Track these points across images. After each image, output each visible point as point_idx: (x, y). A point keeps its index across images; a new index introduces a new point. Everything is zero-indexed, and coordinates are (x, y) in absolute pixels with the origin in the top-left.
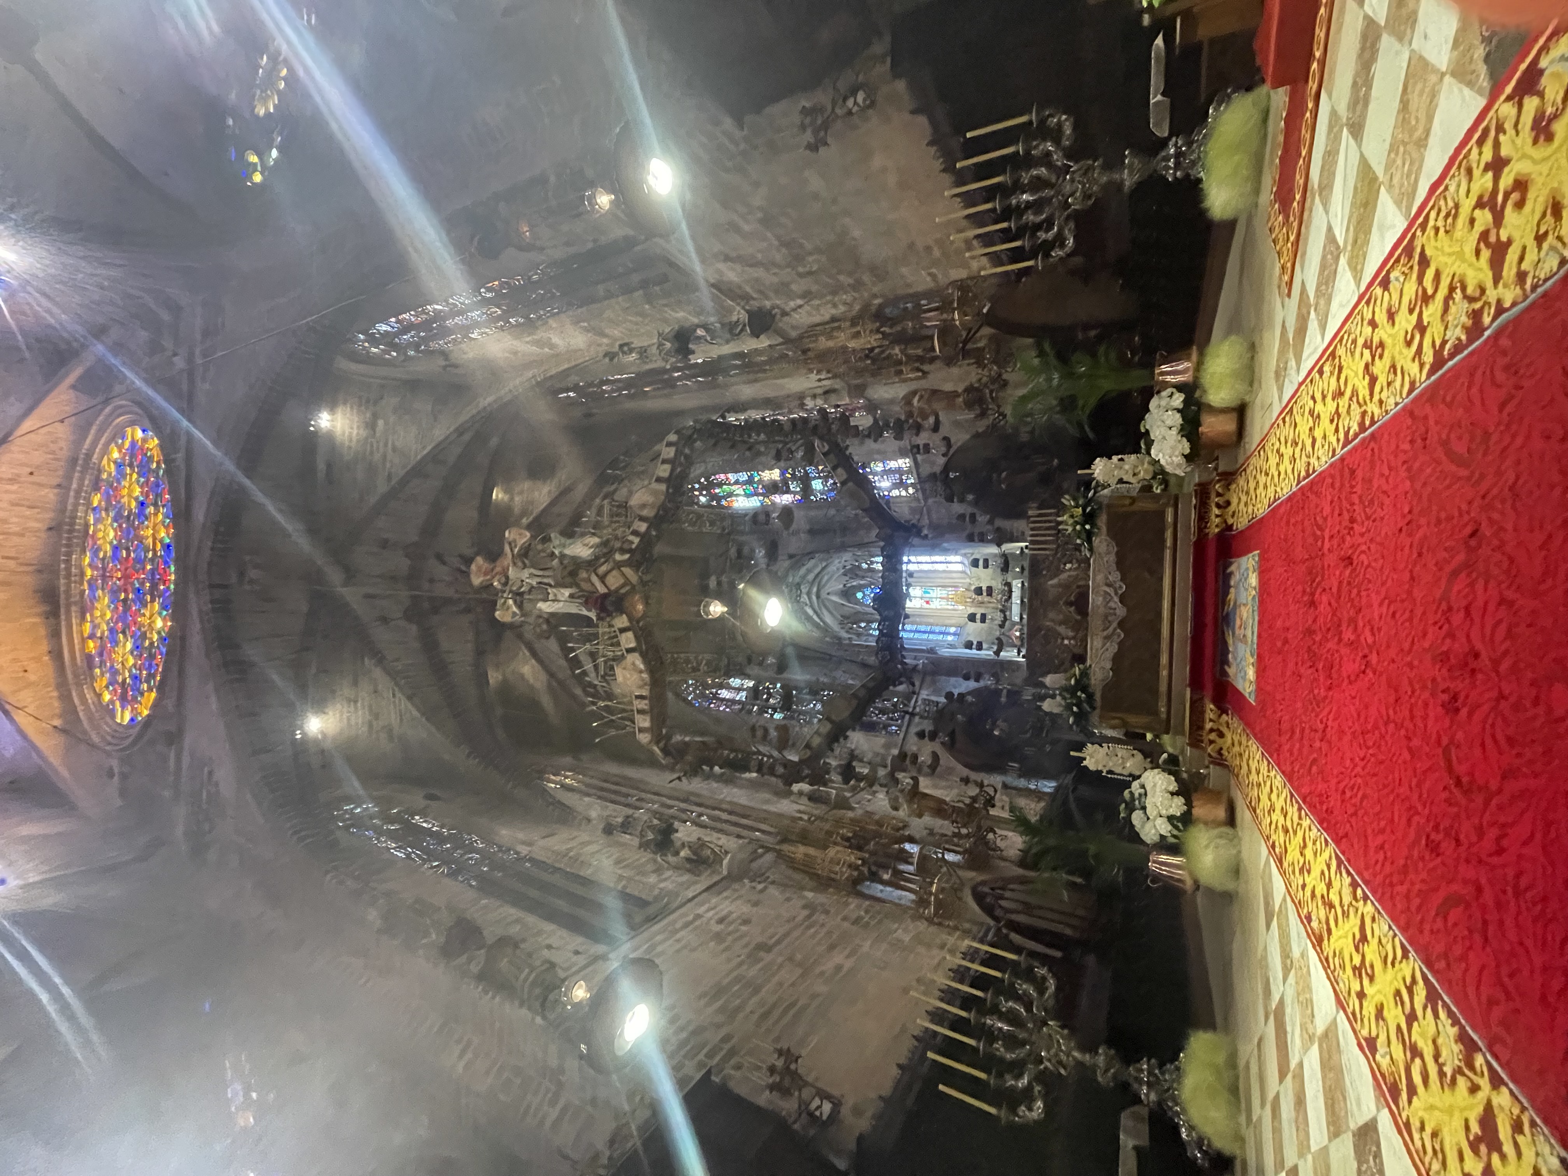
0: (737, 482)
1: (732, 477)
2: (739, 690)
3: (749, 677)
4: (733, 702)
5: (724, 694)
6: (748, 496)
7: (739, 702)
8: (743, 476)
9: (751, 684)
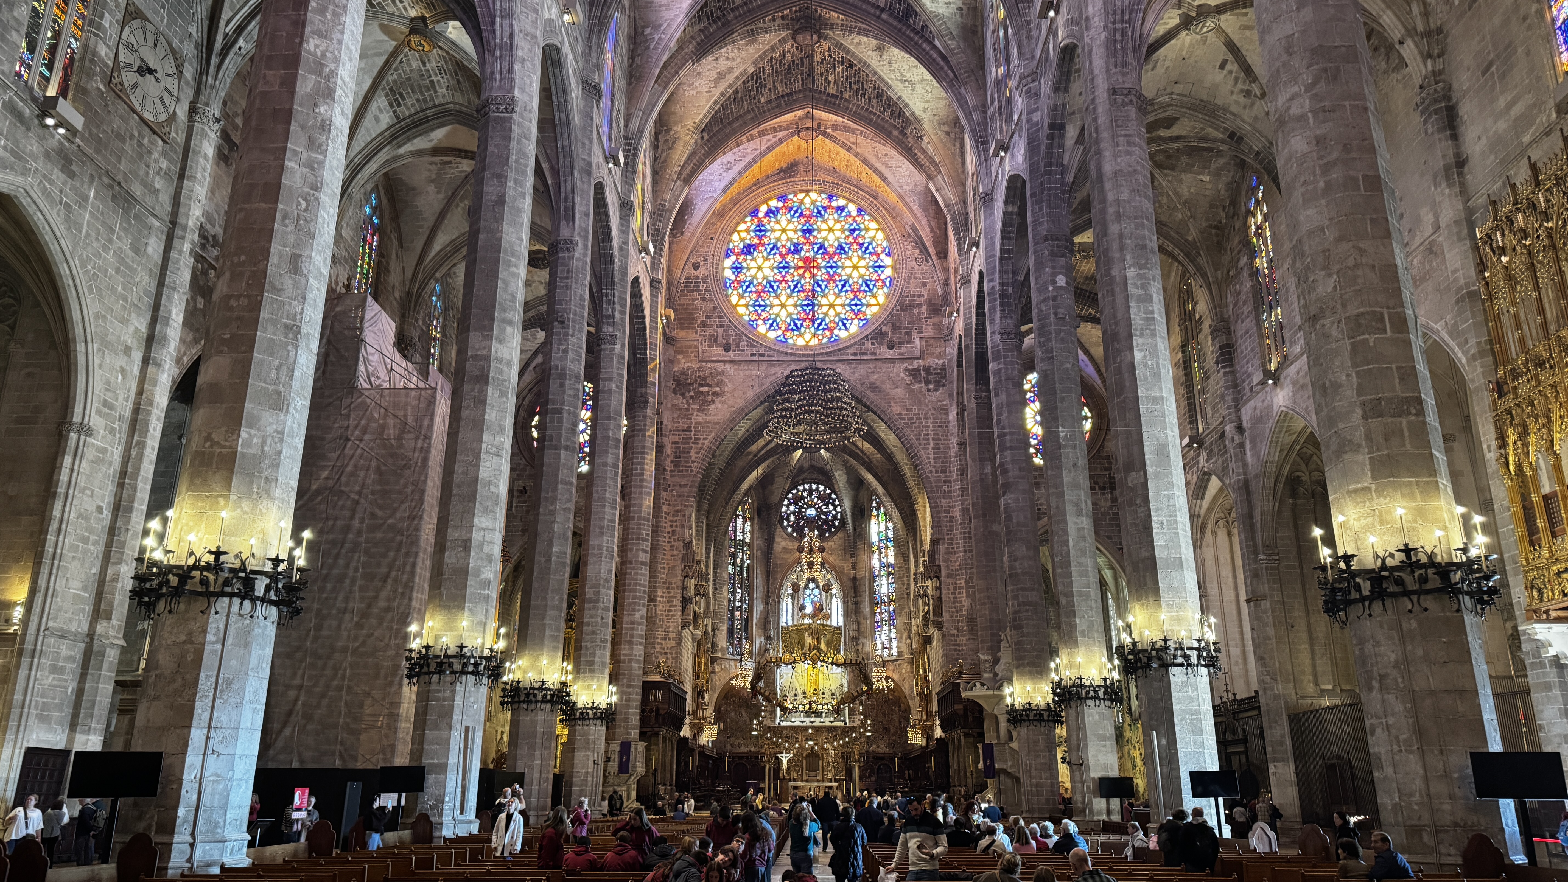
0: (887, 528)
1: (890, 525)
2: (743, 532)
3: (752, 538)
4: (735, 531)
5: (740, 521)
6: (879, 533)
7: (735, 536)
8: (891, 534)
9: (747, 540)
